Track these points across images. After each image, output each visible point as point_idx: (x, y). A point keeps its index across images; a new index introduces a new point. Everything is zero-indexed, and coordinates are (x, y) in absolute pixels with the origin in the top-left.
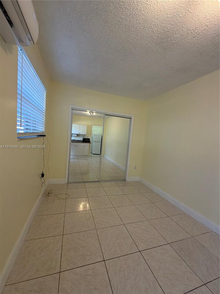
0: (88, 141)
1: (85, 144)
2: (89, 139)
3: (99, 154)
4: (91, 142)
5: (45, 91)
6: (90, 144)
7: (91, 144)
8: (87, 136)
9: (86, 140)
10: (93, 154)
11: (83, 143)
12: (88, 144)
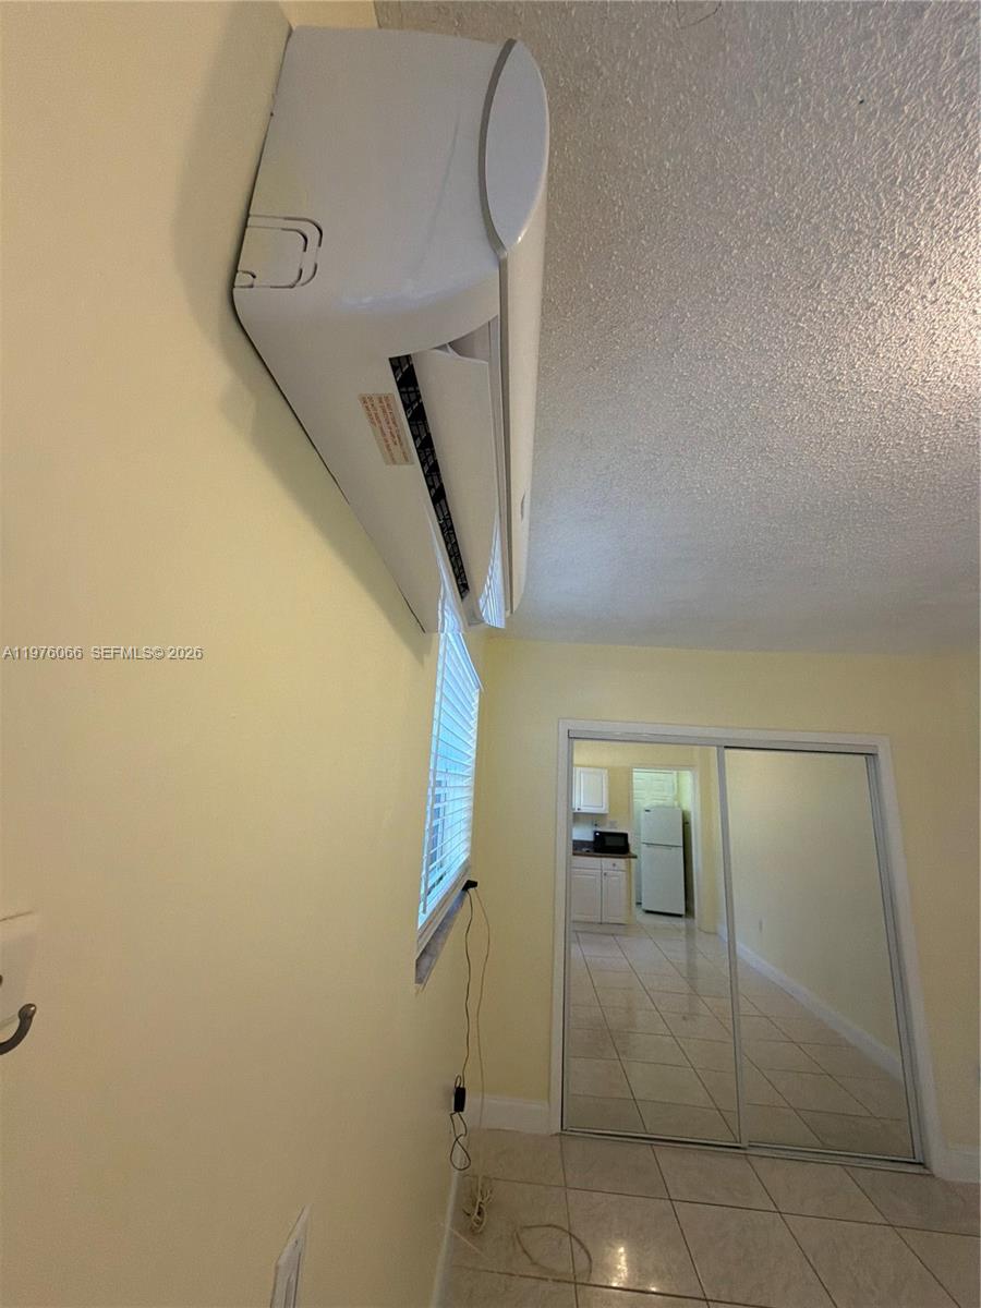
0: (622, 844)
1: (607, 862)
2: (625, 836)
3: (680, 916)
4: (633, 850)
5: (478, 691)
6: (630, 863)
7: (633, 860)
8: (610, 819)
9: (609, 842)
10: (648, 912)
11: (599, 859)
12: (621, 862)
